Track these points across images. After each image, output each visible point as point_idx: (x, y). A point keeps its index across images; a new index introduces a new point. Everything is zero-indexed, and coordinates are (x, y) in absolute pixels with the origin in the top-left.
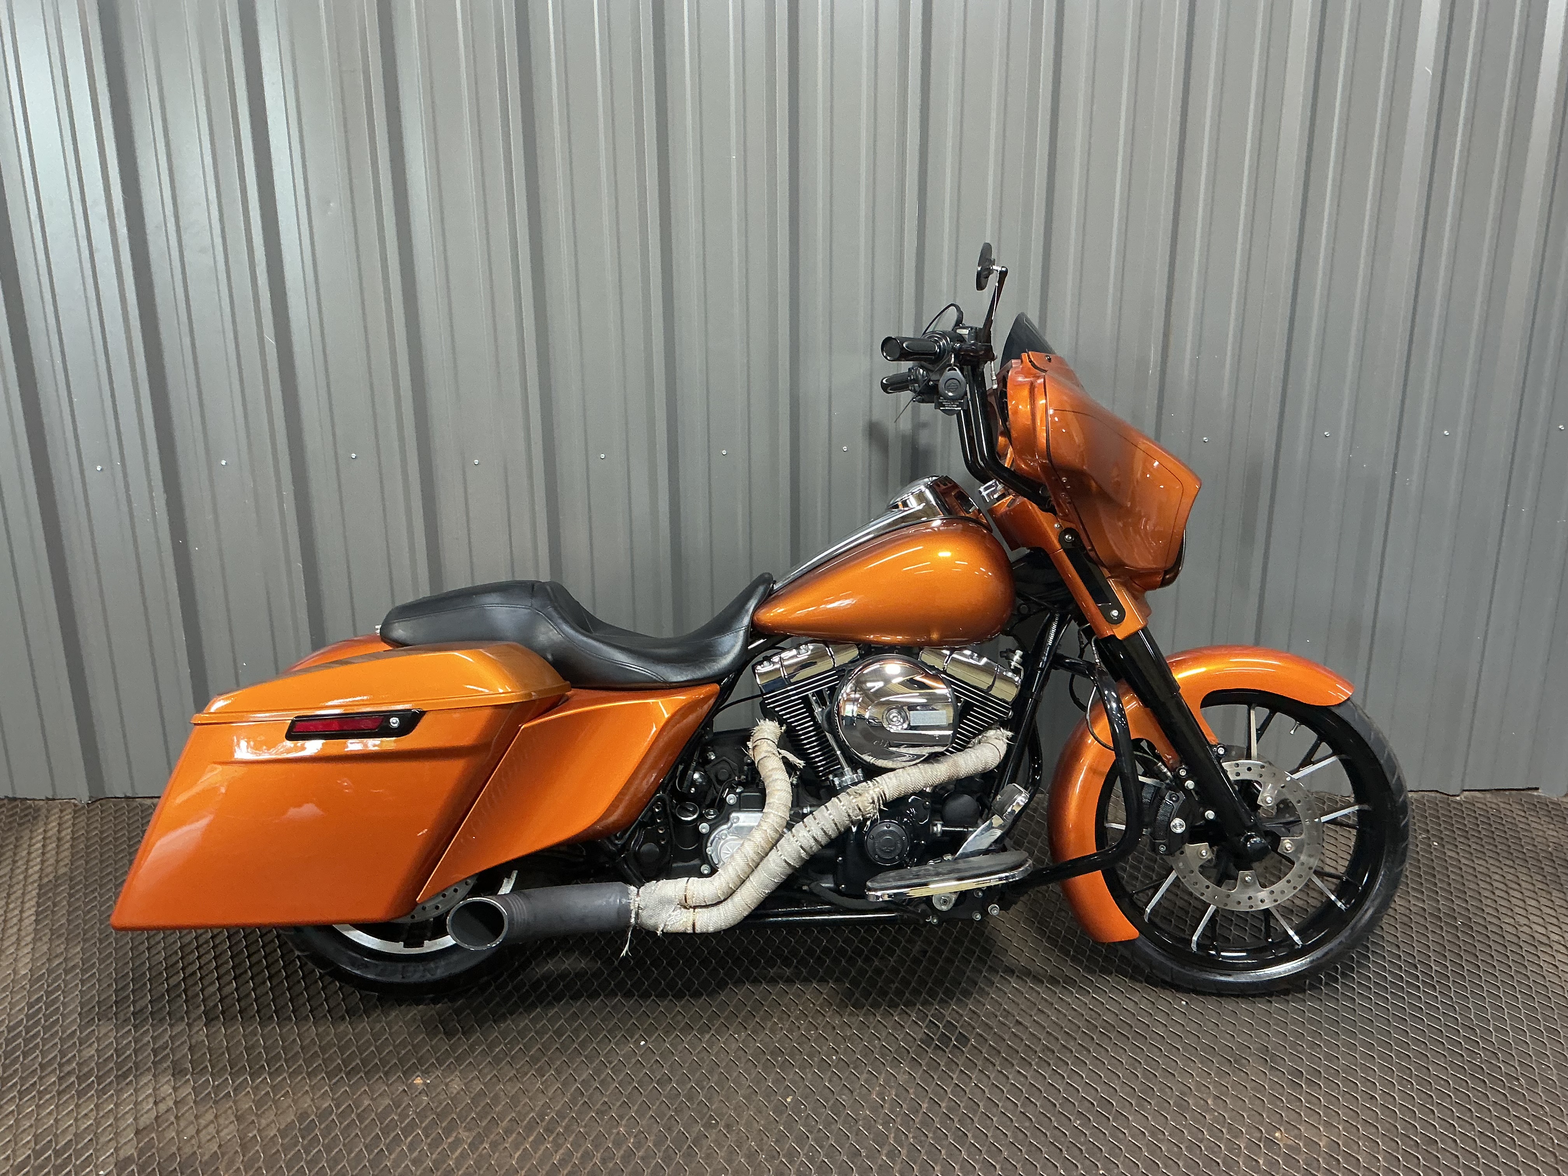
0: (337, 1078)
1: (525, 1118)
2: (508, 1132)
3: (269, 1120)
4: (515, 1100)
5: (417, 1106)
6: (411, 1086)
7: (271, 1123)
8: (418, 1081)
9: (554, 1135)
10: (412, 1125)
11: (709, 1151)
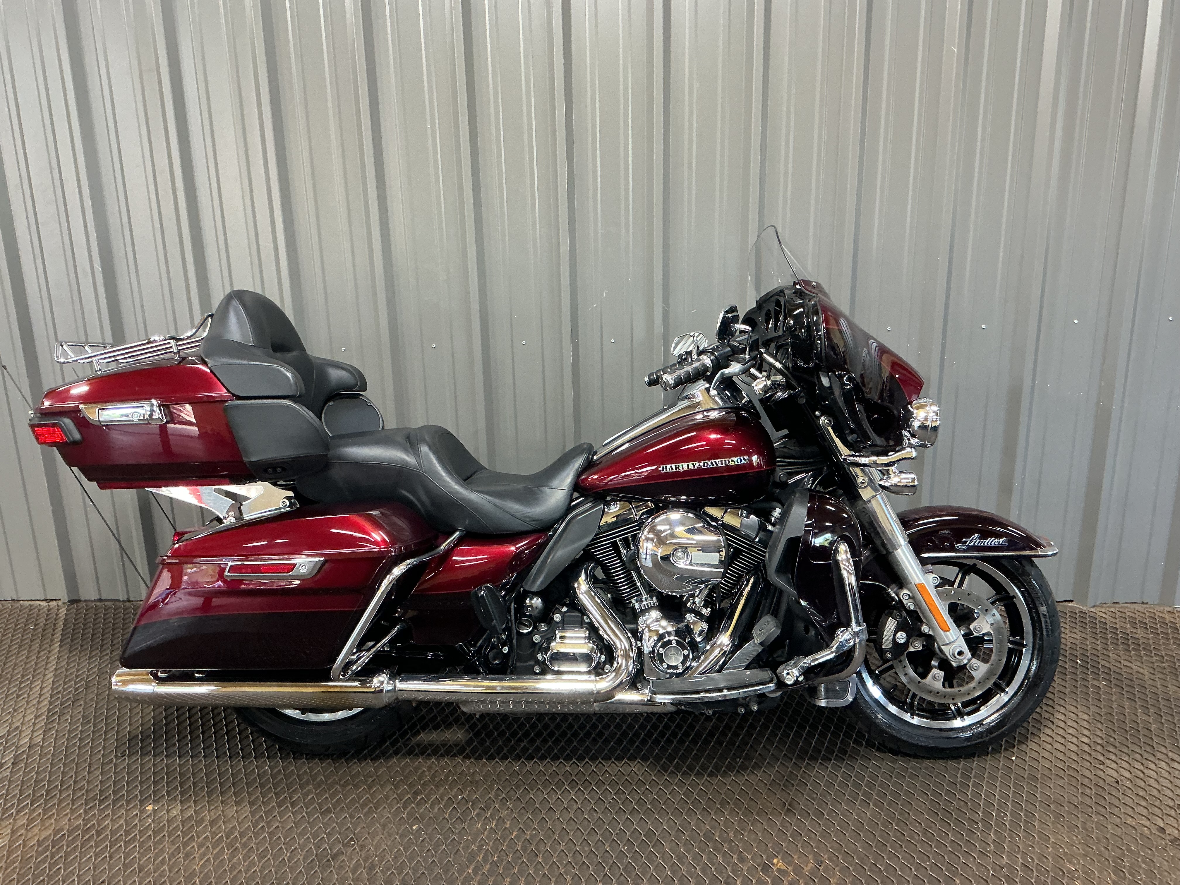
0: (91, 805)
1: (217, 835)
2: (200, 846)
3: (34, 833)
4: (213, 823)
5: (142, 826)
6: (142, 811)
7: (35, 835)
8: (150, 808)
9: (233, 848)
10: (134, 839)
11: (341, 864)
